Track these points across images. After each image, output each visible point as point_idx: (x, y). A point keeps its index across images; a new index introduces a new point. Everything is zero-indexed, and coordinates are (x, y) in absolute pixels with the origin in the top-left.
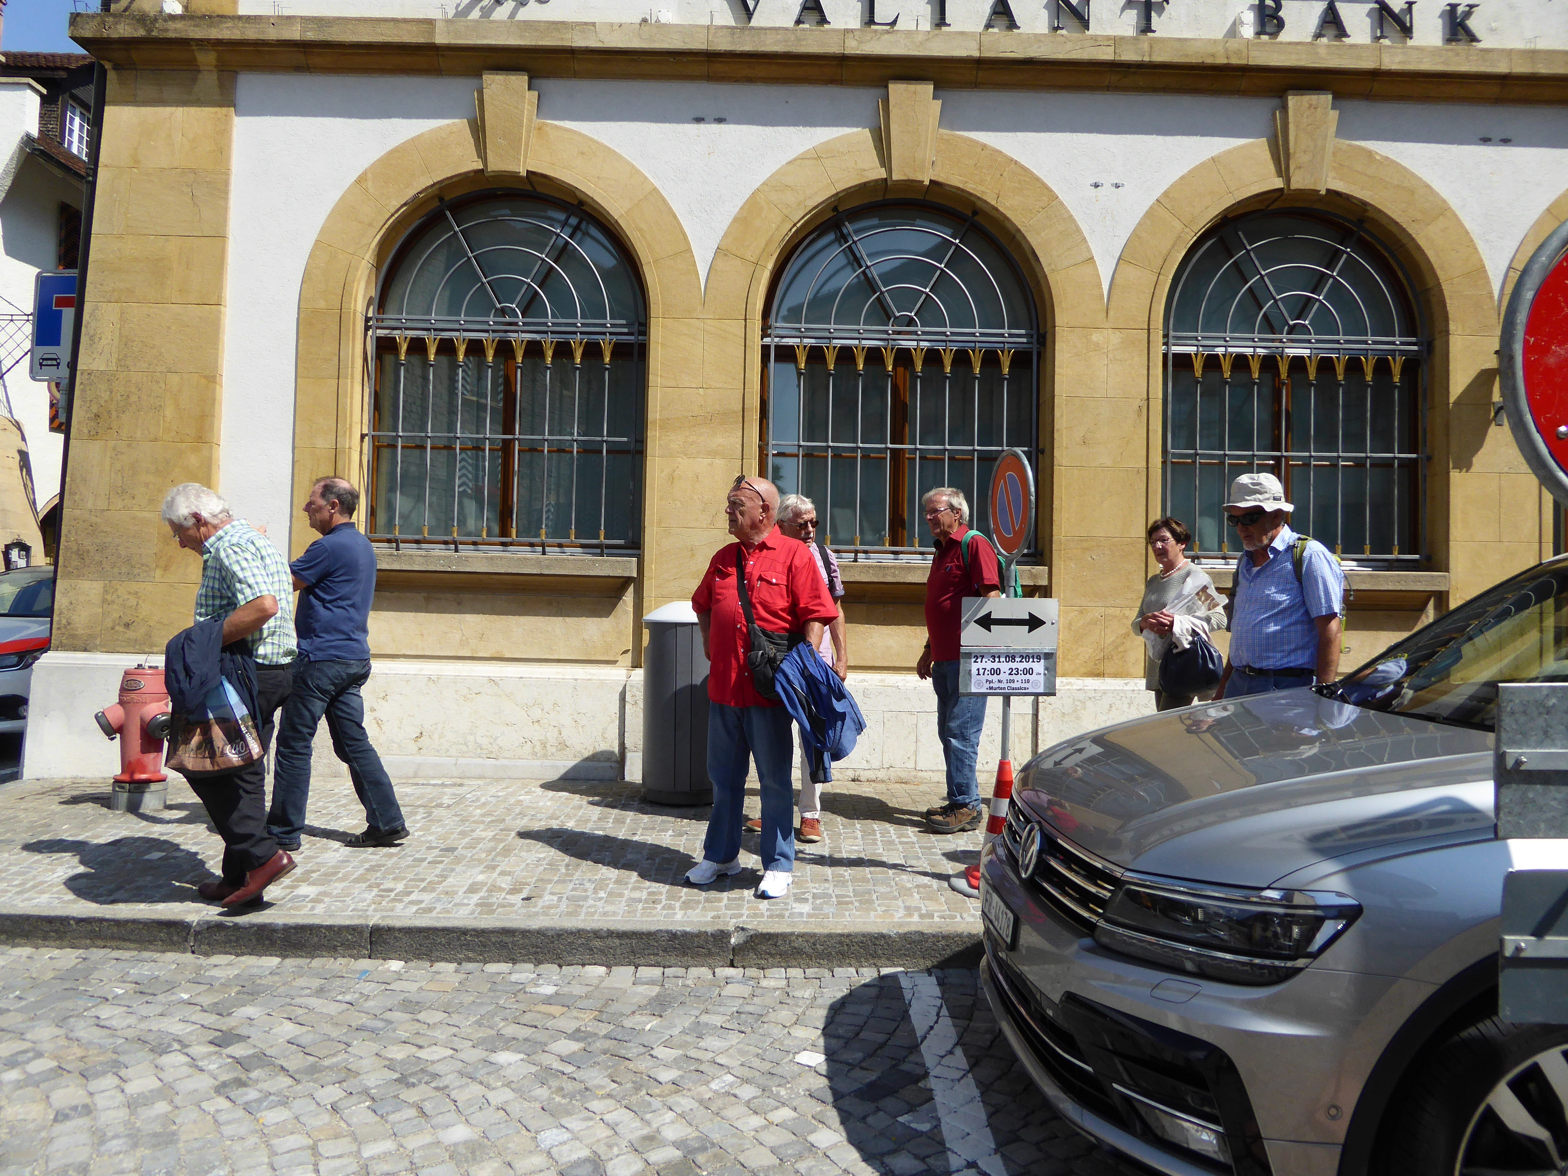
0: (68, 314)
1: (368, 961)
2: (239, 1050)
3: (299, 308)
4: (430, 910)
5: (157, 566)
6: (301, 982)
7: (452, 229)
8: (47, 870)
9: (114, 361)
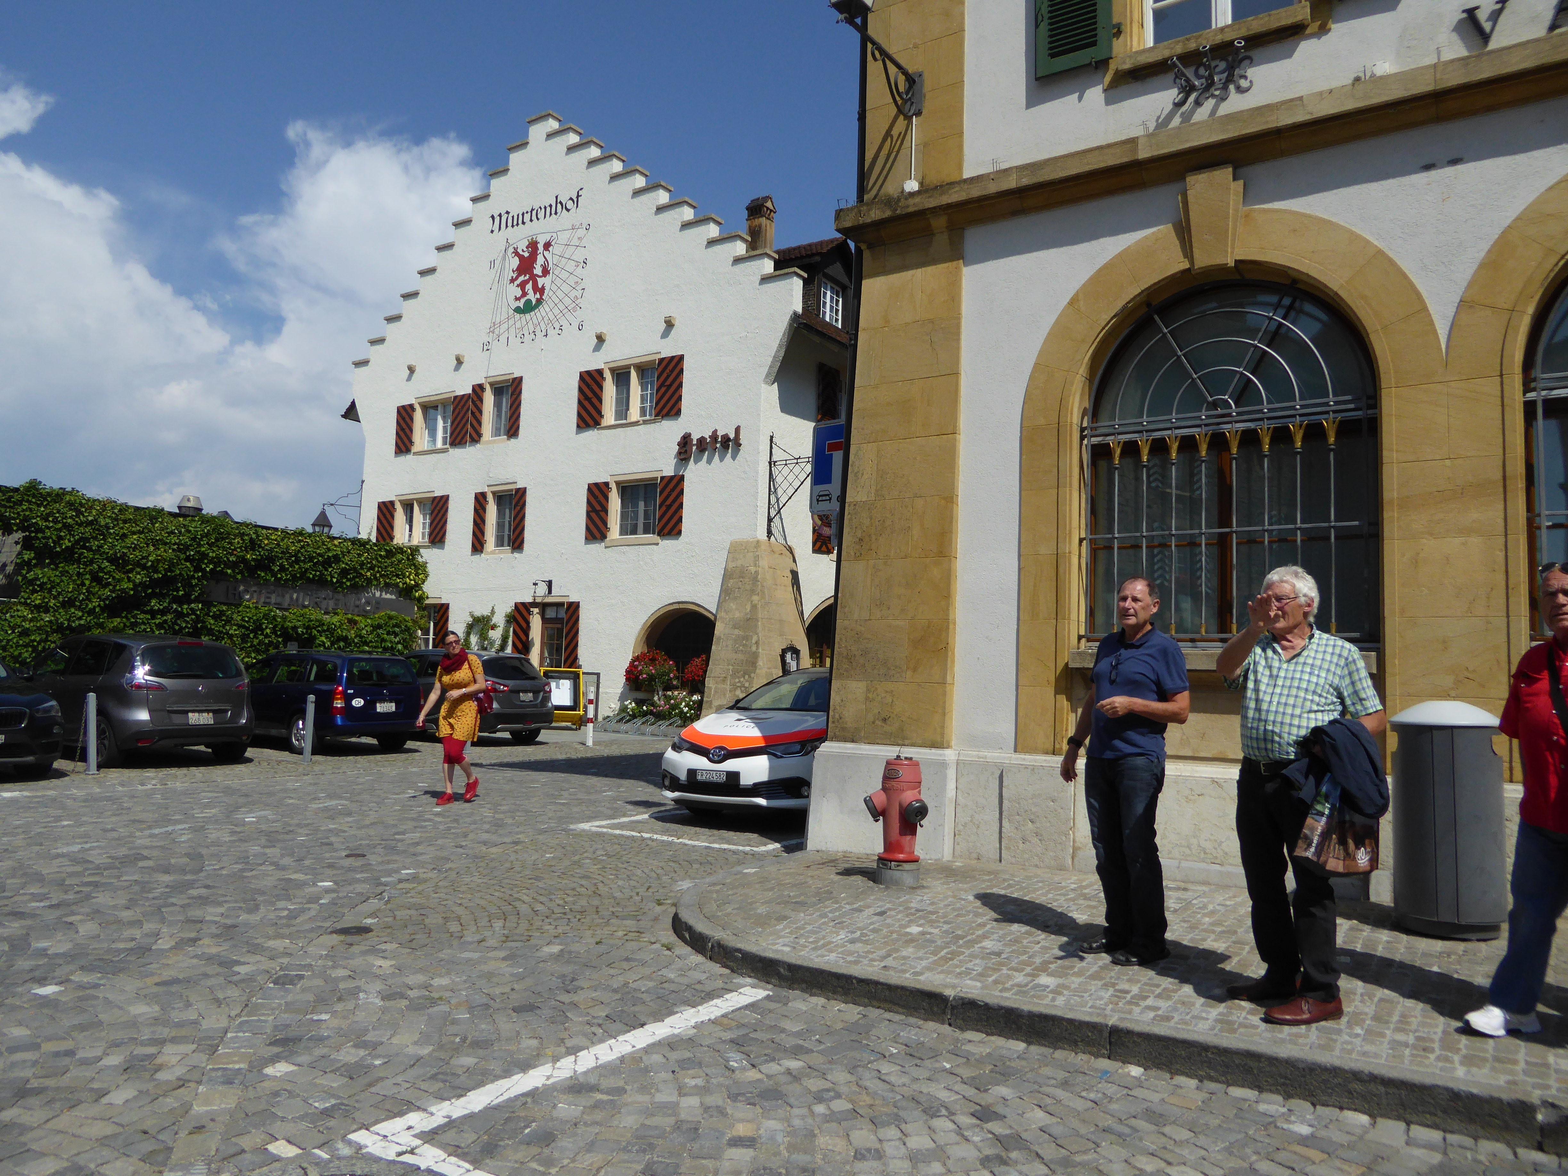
0: (838, 456)
1: (1107, 1061)
2: (997, 1127)
3: (1021, 427)
4: (1168, 1019)
5: (908, 668)
6: (1046, 1071)
7: (1161, 331)
8: (831, 932)
9: (873, 491)
